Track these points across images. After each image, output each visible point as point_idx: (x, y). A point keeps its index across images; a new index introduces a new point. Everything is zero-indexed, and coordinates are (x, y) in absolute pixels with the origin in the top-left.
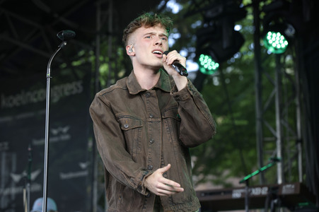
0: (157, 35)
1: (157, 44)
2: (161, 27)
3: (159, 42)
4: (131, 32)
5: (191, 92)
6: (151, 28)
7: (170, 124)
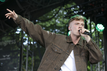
0: (80, 24)
1: (80, 28)
2: (82, 21)
3: (81, 27)
4: (71, 22)
5: (93, 42)
6: (79, 21)
7: (84, 59)
